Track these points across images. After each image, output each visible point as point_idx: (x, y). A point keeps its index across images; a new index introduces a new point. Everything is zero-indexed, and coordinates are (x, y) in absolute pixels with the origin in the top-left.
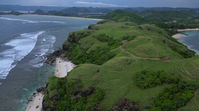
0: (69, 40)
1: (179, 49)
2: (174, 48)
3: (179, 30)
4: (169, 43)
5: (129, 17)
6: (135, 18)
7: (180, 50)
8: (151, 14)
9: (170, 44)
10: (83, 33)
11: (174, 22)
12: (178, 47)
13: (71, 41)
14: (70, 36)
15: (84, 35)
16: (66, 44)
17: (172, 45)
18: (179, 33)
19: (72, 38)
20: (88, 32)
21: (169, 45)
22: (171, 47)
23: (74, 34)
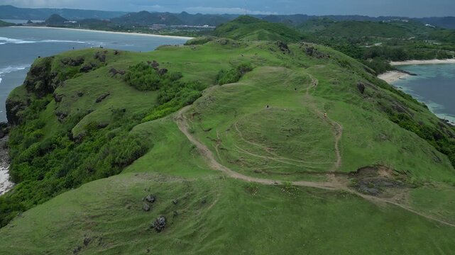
0: (28, 85)
1: (417, 118)
2: (396, 113)
3: (393, 63)
4: (379, 96)
5: (267, 32)
6: (282, 34)
7: (421, 123)
8: (321, 28)
9: (383, 100)
10: (81, 61)
11: (376, 45)
12: (411, 110)
13: (37, 87)
14: (34, 71)
15: (82, 66)
16: (16, 100)
17: (389, 104)
18: (393, 69)
19: (40, 79)
20: (97, 57)
21: (380, 104)
22: (388, 111)
23: (48, 63)
